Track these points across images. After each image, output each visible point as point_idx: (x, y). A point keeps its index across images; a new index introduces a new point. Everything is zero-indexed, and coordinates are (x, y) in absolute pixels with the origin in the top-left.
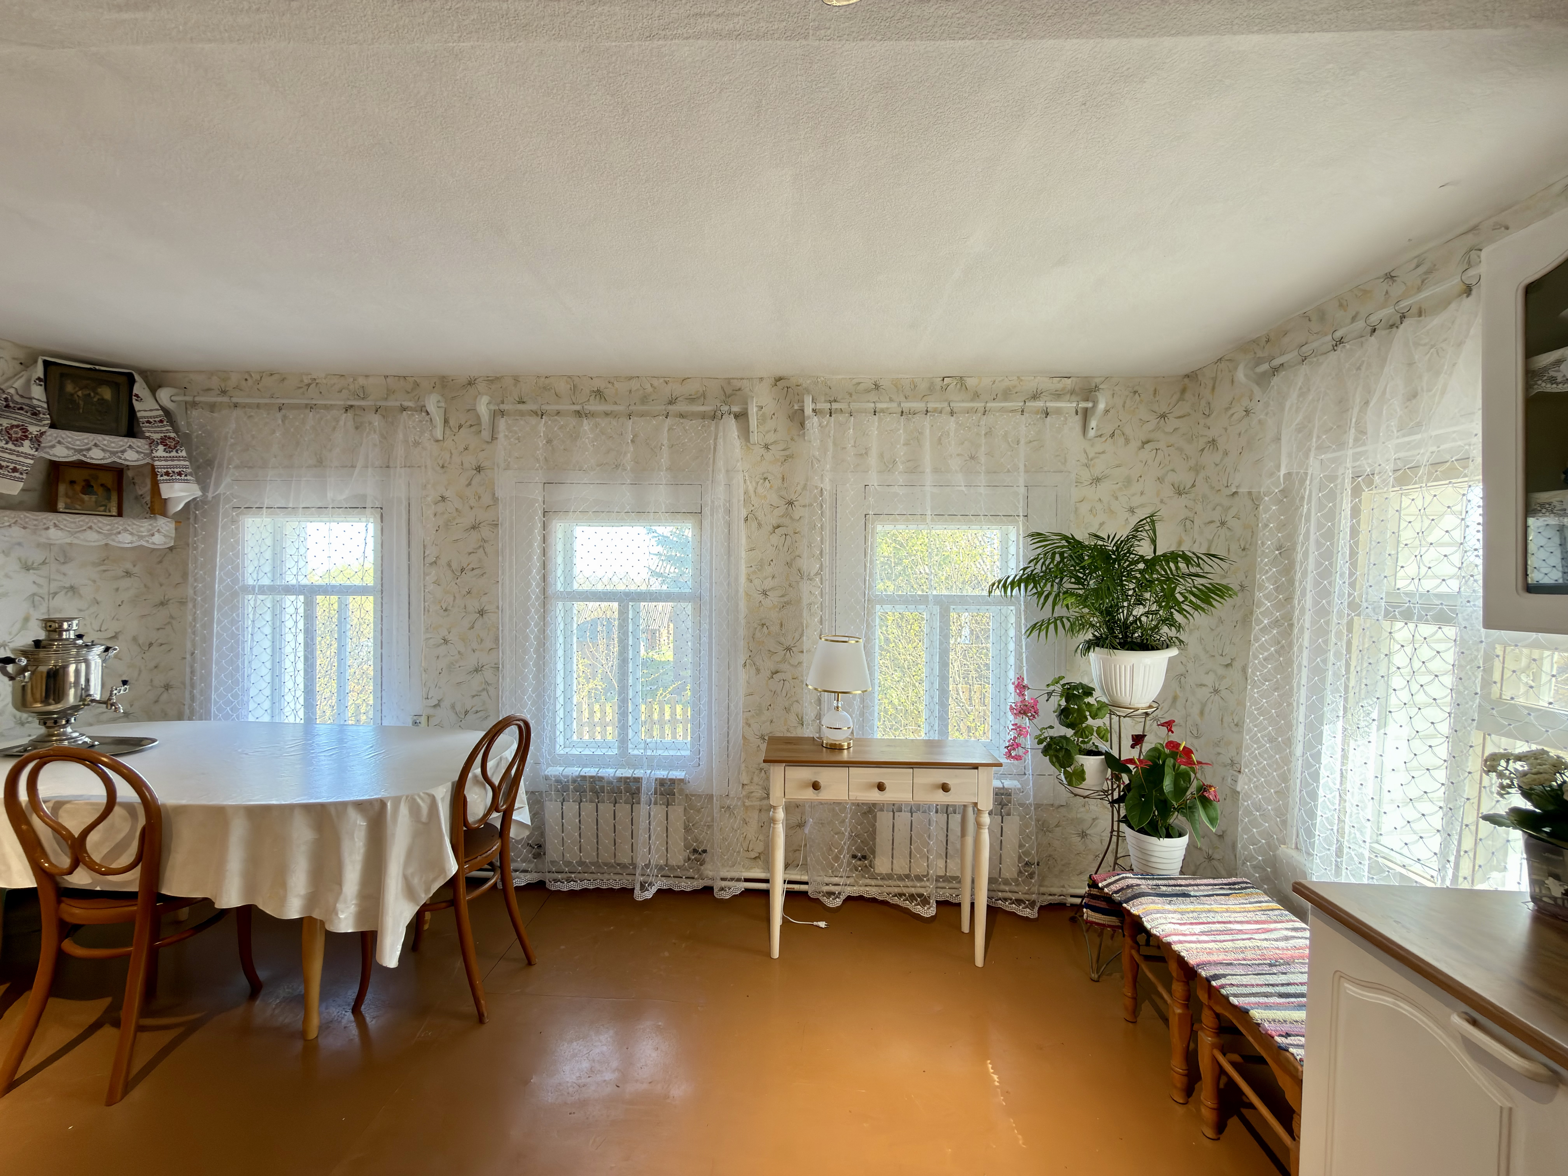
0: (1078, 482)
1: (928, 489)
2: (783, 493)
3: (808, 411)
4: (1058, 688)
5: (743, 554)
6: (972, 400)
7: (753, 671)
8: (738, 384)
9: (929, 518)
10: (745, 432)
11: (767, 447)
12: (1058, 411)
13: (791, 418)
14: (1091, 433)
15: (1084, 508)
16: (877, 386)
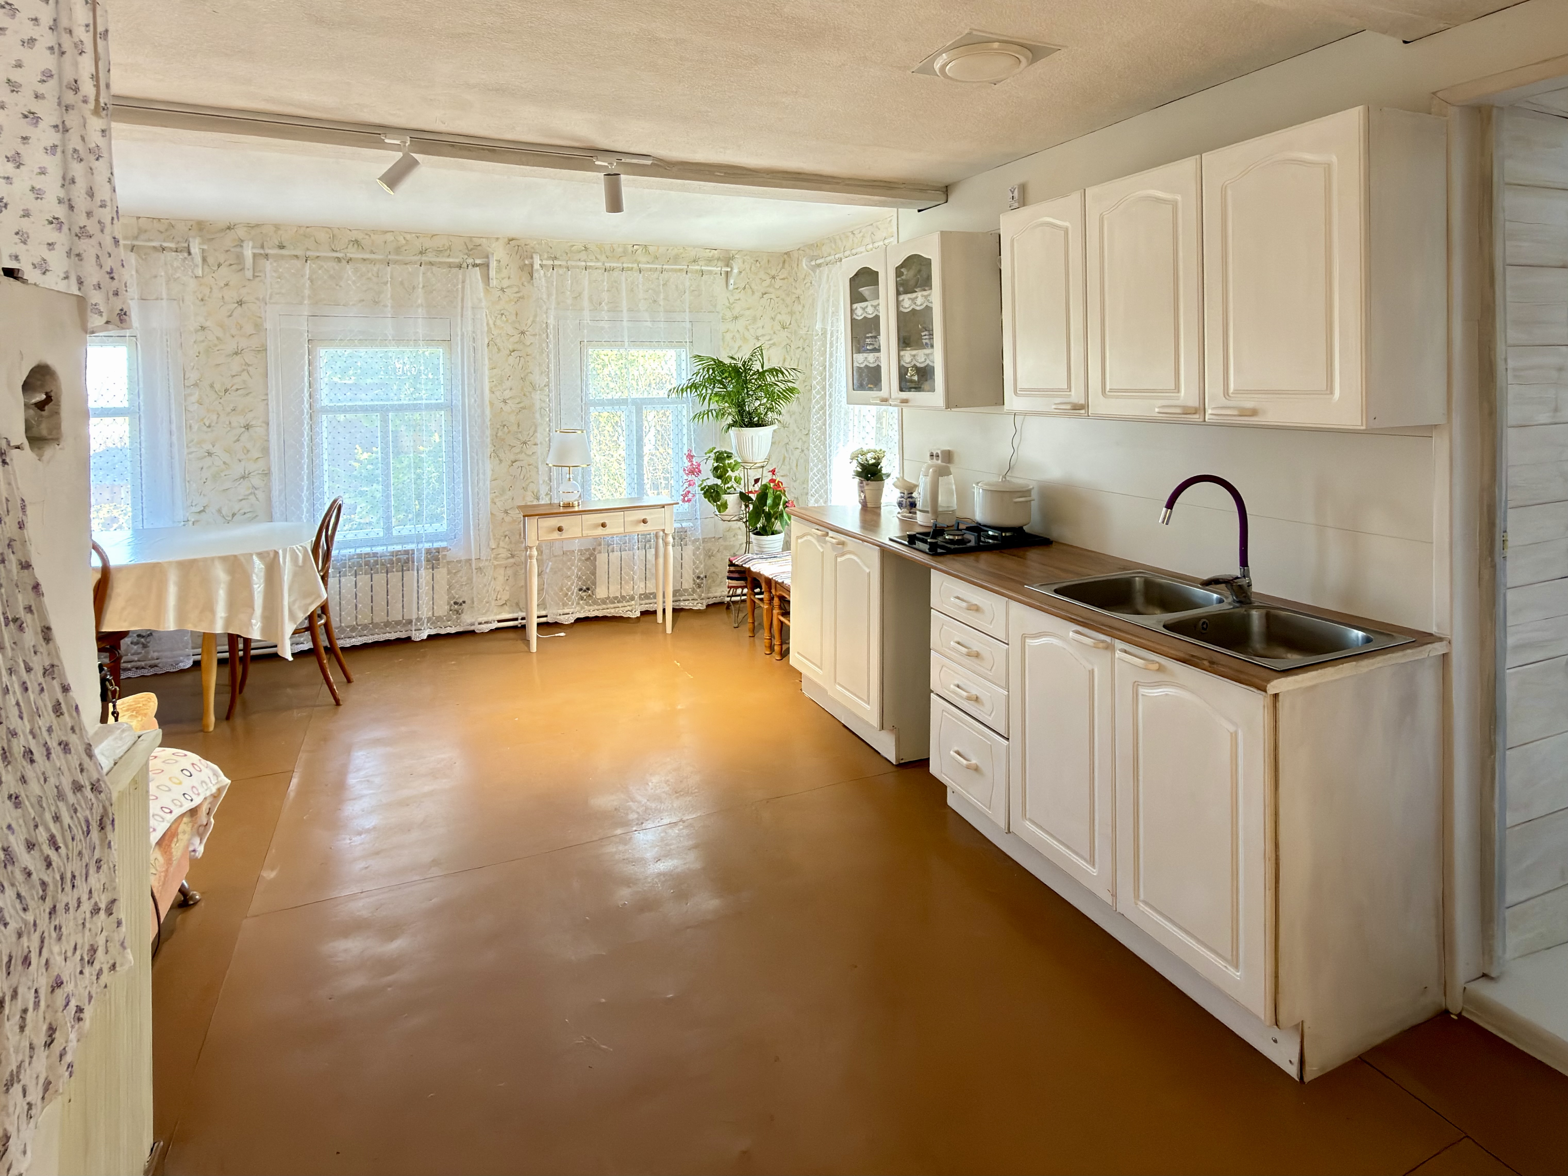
0: (724, 319)
1: (625, 323)
2: (517, 325)
3: (537, 266)
4: (712, 455)
5: (487, 372)
6: (653, 263)
7: (497, 461)
8: (478, 241)
9: (626, 344)
10: (487, 279)
11: (502, 290)
12: (710, 272)
13: (522, 268)
14: (731, 287)
15: (728, 336)
16: (586, 249)
